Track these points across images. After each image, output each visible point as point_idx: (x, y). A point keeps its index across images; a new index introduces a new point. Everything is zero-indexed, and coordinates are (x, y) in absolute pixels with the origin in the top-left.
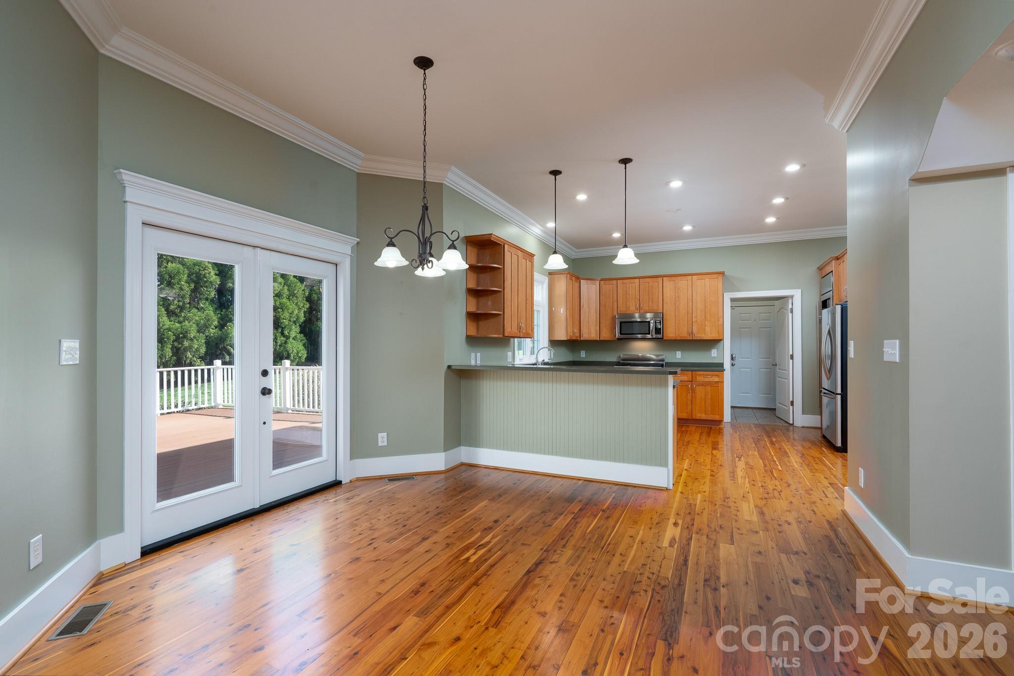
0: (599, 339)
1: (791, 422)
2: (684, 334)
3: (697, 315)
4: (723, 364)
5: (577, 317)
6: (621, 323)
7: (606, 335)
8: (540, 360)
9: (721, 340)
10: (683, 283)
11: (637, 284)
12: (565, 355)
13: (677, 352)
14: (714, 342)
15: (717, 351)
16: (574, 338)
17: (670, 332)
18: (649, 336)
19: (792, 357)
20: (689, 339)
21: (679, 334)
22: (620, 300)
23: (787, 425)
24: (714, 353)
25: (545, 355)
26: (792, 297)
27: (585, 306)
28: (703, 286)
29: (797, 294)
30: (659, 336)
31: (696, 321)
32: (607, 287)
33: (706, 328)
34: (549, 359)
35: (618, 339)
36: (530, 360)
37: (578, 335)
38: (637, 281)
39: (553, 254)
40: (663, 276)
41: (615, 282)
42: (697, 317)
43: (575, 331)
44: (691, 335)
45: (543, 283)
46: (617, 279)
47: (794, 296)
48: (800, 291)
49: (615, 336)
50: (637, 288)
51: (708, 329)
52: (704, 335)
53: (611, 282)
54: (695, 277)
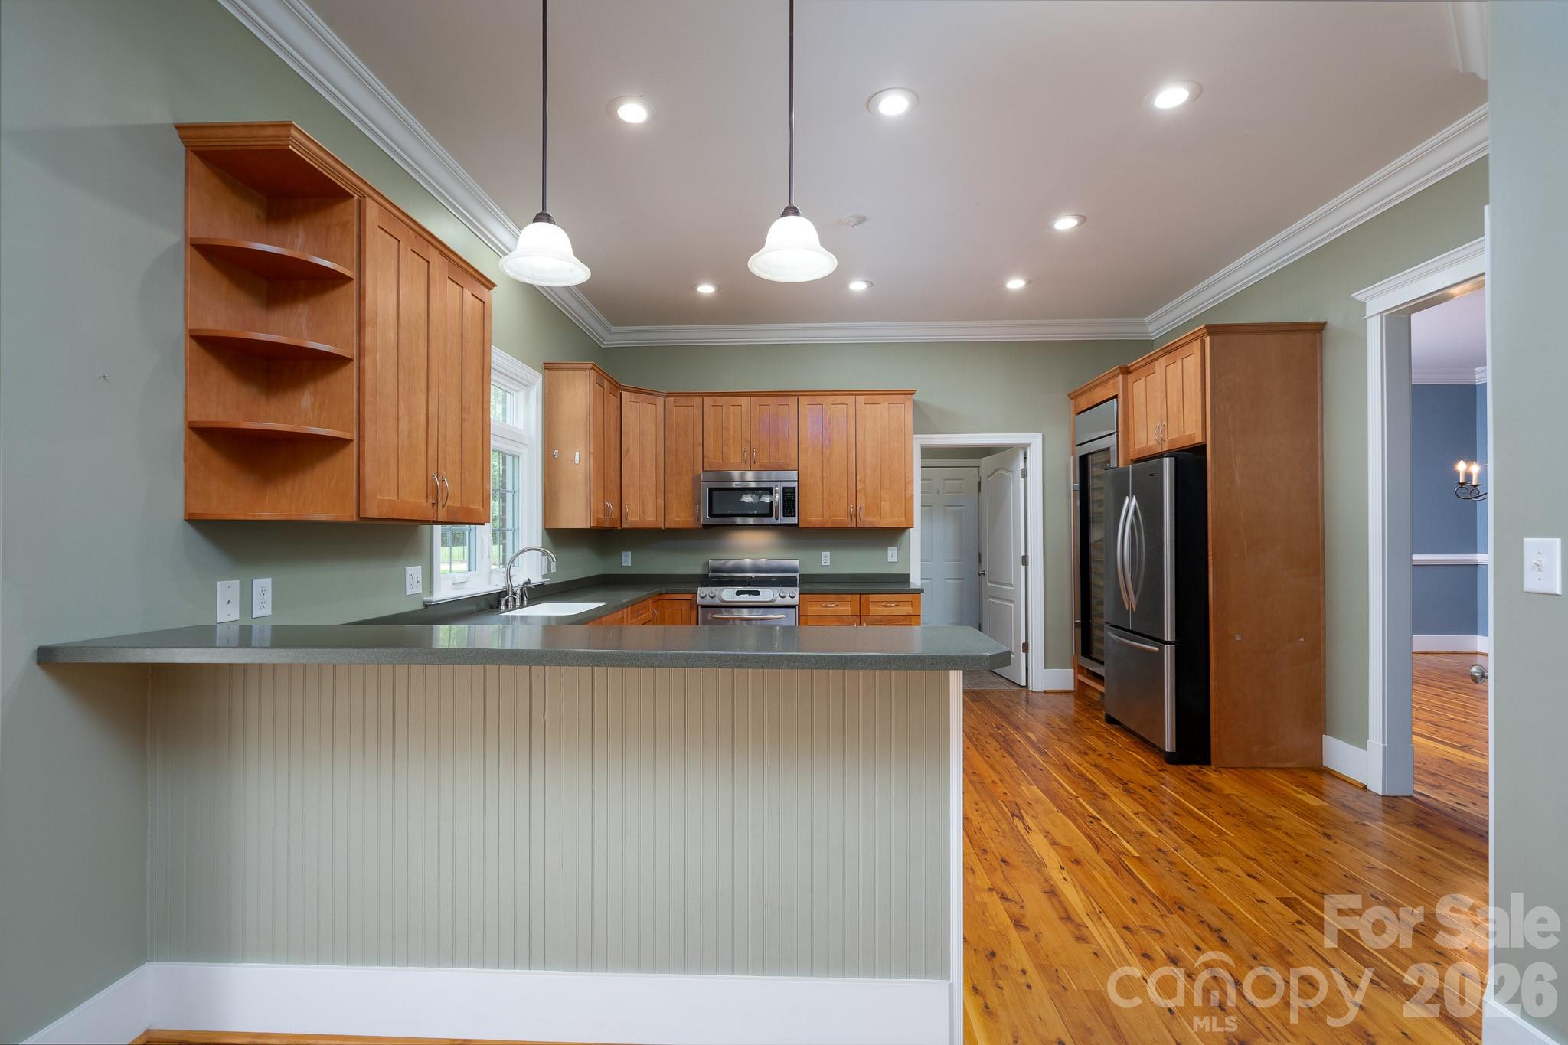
0: (662, 527)
1: (1024, 684)
2: (840, 517)
3: (865, 476)
4: (908, 576)
5: (613, 474)
6: (711, 490)
7: (680, 516)
8: (518, 581)
9: (905, 529)
10: (838, 409)
11: (745, 408)
12: (584, 564)
13: (823, 553)
14: (893, 535)
15: (898, 550)
16: (608, 525)
17: (813, 512)
18: (771, 520)
19: (1025, 560)
20: (850, 526)
21: (830, 517)
22: (710, 442)
23: (1015, 688)
24: (892, 554)
25: (532, 569)
26: (1024, 448)
27: (631, 450)
28: (878, 417)
29: (1035, 442)
30: (794, 520)
31: (864, 488)
32: (680, 412)
33: (883, 503)
34: (544, 576)
35: (705, 526)
36: (490, 582)
37: (615, 516)
38: (745, 401)
39: (535, 220)
40: (798, 394)
41: (698, 400)
42: (864, 481)
43: (610, 506)
44: (854, 519)
45: (527, 386)
46: (703, 395)
47: (1029, 445)
48: (1040, 435)
49: (699, 519)
50: (746, 418)
51: (886, 506)
52: (878, 518)
53: (689, 401)
54: (861, 399)
